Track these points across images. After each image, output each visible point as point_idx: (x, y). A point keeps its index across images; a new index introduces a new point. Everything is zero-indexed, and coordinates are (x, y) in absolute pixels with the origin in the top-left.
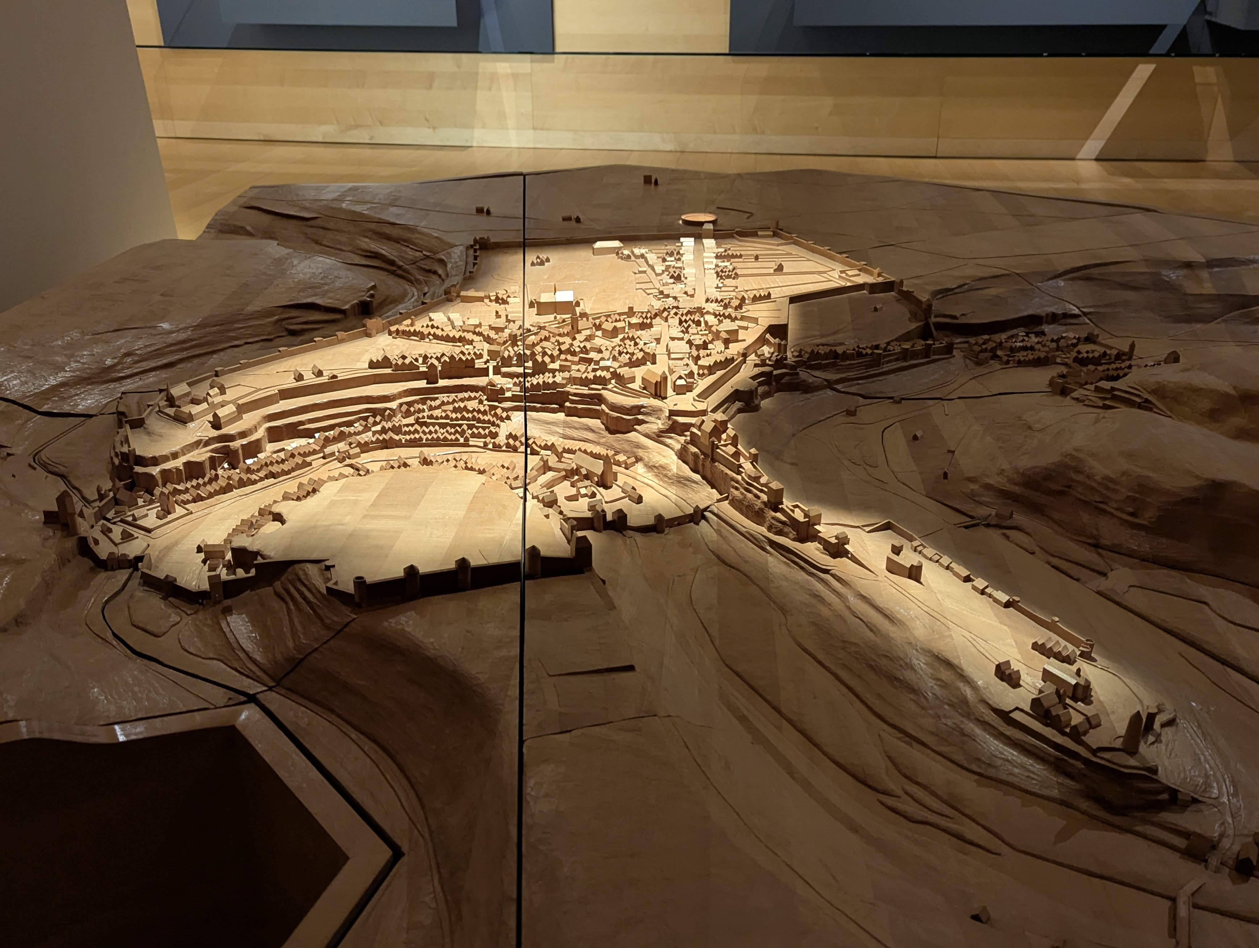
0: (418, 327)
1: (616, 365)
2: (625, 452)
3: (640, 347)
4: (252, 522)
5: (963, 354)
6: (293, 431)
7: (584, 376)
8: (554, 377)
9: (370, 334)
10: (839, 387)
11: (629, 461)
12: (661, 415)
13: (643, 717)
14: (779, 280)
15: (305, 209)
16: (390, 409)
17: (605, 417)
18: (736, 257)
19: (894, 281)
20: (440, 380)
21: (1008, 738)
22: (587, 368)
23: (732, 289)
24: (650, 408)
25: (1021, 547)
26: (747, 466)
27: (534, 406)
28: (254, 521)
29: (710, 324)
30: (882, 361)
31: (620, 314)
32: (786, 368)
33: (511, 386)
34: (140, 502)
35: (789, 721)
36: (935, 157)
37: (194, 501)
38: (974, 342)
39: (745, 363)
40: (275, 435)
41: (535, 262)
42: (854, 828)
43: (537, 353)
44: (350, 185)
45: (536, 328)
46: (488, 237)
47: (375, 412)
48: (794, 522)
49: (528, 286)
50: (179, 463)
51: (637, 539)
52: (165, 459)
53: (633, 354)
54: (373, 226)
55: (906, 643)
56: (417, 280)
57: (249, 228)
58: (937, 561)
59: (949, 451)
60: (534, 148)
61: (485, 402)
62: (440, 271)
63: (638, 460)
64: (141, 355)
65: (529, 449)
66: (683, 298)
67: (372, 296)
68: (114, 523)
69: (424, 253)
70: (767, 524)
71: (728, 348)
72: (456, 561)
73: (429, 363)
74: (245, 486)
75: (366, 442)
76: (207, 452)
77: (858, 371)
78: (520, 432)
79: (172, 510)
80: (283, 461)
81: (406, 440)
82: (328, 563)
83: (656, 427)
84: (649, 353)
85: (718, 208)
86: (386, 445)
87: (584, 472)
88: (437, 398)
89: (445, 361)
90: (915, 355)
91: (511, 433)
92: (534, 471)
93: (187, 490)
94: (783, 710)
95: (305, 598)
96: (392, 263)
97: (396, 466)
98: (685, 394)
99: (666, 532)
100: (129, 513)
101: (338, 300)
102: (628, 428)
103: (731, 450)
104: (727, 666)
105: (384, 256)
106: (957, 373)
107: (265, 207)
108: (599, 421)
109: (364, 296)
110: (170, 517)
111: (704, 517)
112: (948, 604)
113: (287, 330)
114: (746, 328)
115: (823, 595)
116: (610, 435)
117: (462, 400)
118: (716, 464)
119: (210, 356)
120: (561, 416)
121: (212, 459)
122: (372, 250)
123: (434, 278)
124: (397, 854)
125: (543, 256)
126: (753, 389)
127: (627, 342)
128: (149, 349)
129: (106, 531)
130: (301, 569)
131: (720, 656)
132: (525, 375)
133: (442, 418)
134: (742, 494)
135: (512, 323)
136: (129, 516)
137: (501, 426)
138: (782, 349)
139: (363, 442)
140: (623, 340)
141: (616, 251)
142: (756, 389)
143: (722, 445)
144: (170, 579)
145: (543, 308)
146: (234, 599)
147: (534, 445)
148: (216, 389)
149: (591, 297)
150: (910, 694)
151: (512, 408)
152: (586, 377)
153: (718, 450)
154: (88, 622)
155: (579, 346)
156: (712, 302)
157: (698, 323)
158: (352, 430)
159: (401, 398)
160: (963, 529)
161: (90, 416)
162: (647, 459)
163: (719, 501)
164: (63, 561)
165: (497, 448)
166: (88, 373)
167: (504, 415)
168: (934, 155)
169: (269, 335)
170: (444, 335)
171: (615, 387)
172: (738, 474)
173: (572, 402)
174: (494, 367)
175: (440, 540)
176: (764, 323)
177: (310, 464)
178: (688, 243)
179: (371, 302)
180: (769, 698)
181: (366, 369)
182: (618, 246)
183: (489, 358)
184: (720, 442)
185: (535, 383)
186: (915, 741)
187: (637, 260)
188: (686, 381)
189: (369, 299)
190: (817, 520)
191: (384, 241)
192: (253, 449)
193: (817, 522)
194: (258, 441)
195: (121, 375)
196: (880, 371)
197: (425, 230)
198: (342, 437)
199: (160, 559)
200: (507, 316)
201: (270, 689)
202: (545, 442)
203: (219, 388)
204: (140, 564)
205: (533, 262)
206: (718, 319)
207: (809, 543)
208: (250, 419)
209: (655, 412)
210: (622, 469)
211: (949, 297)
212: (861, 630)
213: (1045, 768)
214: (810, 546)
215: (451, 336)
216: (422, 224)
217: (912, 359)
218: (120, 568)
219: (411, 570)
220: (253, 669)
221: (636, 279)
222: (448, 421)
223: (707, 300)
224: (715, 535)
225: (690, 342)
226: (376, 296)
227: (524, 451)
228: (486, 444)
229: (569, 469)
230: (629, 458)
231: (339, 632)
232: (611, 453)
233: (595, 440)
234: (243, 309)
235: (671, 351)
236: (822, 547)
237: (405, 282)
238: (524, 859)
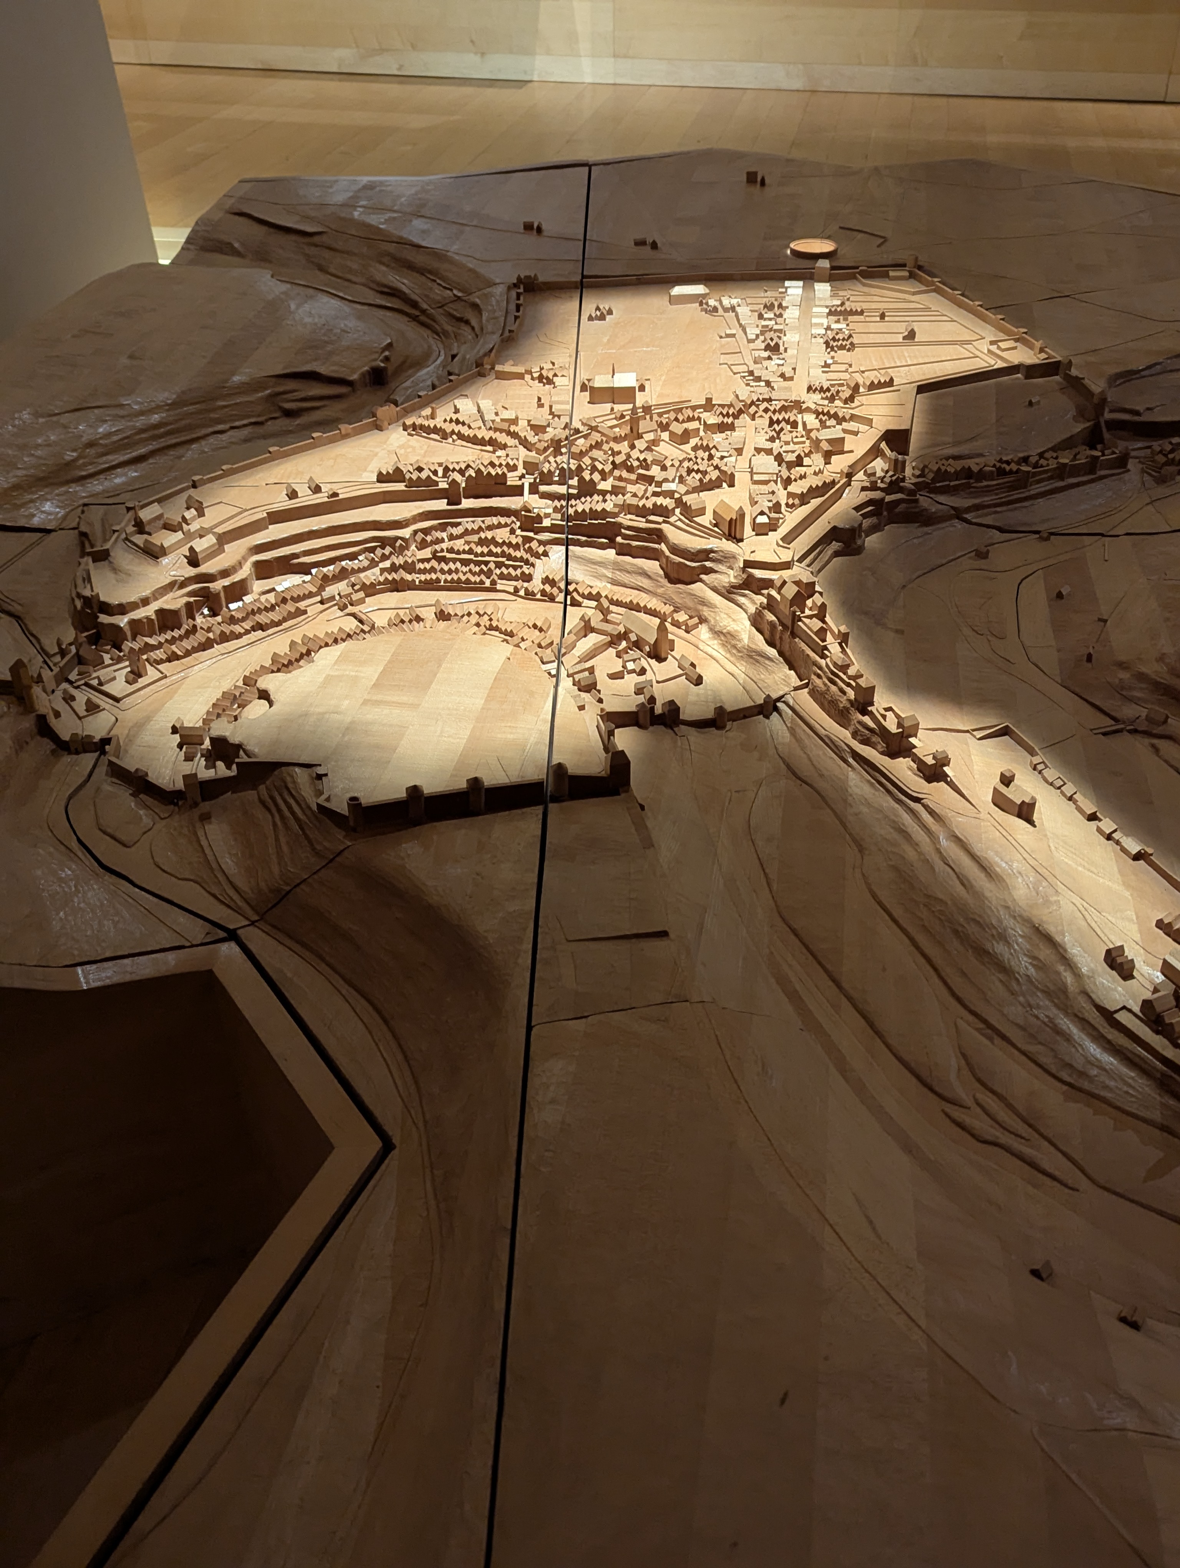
0: (438, 422)
1: (682, 489)
2: (686, 609)
3: (716, 461)
4: (235, 696)
5: (1141, 466)
6: (285, 566)
7: (641, 504)
8: (605, 501)
9: (381, 427)
10: (968, 516)
11: (691, 622)
12: (734, 563)
13: (672, 1003)
14: (910, 353)
15: (306, 218)
16: (402, 539)
17: (664, 560)
18: (856, 313)
19: (1060, 361)
20: (463, 500)
21: (1109, 1042)
22: (646, 491)
23: (843, 368)
24: (721, 554)
25: (1172, 766)
26: (834, 648)
27: (578, 540)
28: (238, 694)
29: (808, 427)
30: (1031, 480)
31: (694, 408)
32: (902, 493)
33: (550, 511)
34: (107, 660)
35: (850, 999)
36: (1163, 103)
37: (169, 660)
38: (1158, 449)
39: (850, 485)
40: (264, 570)
41: (594, 315)
42: (909, 1148)
43: (584, 467)
44: (365, 179)
45: (587, 428)
46: (535, 275)
47: (383, 542)
48: (884, 732)
49: (582, 354)
50: (148, 611)
51: (692, 739)
52: (134, 606)
53: (705, 473)
54: (391, 248)
55: (1002, 906)
56: (446, 334)
57: (236, 245)
58: (1059, 788)
59: (1100, 620)
60: (614, 84)
61: (518, 532)
62: (474, 322)
63: (702, 620)
64: (106, 445)
65: (569, 597)
66: (777, 383)
67: (387, 359)
68: (77, 687)
69: (455, 292)
70: (852, 728)
71: (830, 463)
72: (468, 780)
73: (450, 479)
74: (228, 641)
75: (372, 583)
76: (183, 596)
77: (997, 494)
78: (558, 576)
79: (143, 673)
80: (272, 608)
81: (420, 581)
82: (320, 771)
83: (727, 580)
84: (726, 472)
85: (841, 228)
86: (397, 587)
87: (633, 638)
88: (459, 524)
89: (470, 476)
90: (1075, 470)
91: (547, 577)
92: (572, 635)
93: (160, 645)
94: (845, 985)
95: (293, 813)
96: (414, 305)
97: (406, 619)
98: (767, 534)
99: (728, 728)
100: (94, 675)
101: (343, 366)
102: (691, 577)
103: (816, 624)
104: (783, 919)
105: (404, 293)
106: (1129, 494)
107: (256, 215)
108: (657, 563)
109: (375, 360)
110: (142, 682)
111: (776, 709)
112: (1062, 856)
113: (281, 408)
114: (856, 433)
115: (909, 830)
116: (669, 585)
117: (490, 528)
118: (797, 640)
119: (186, 446)
120: (611, 553)
121: (188, 605)
122: (391, 284)
123: (466, 331)
124: (388, 1146)
125: (605, 306)
126: (856, 525)
127: (700, 453)
128: (115, 438)
129: (69, 699)
130: (289, 774)
131: (777, 906)
132: (569, 497)
133: (464, 552)
134: (825, 685)
135: (556, 418)
136: (94, 678)
137: (537, 565)
138: (898, 466)
139: (368, 583)
140: (695, 449)
141: (699, 299)
142: (860, 525)
143: (807, 617)
144: (140, 774)
145: (598, 395)
146: (213, 802)
147: (575, 595)
148: (193, 510)
149: (661, 375)
150: (1000, 972)
151: (551, 540)
152: (644, 505)
153: (800, 623)
154: (51, 825)
155: (638, 459)
156: (814, 392)
157: (794, 425)
158: (355, 564)
159: (415, 523)
160: (1101, 736)
161: (48, 531)
162: (712, 622)
163: (796, 689)
164: (20, 744)
165: (530, 595)
166: (44, 471)
167: (541, 550)
168: (1162, 100)
169: (259, 416)
170: (471, 436)
171: (680, 520)
172: (821, 658)
173: (625, 537)
174: (530, 484)
175: (452, 740)
176: (882, 425)
177: (305, 612)
178: (794, 289)
179: (385, 369)
180: (829, 967)
181: (373, 483)
182: (703, 292)
183: (524, 472)
184: (803, 612)
185: (580, 510)
186: (997, 1034)
187: (726, 314)
188: (768, 517)
189: (382, 365)
190: (913, 730)
191: (405, 270)
192: (238, 591)
193: (912, 734)
194: (243, 582)
195: (84, 473)
196: (1027, 494)
197: (457, 257)
198: (343, 574)
199: (130, 739)
200: (551, 407)
201: (253, 923)
202: (589, 590)
203: (196, 509)
204: (107, 747)
205: (590, 315)
206: (821, 421)
207: (901, 759)
208: (234, 551)
209: (727, 558)
210: (681, 633)
211: (1133, 382)
212: (951, 883)
213: (1149, 1083)
214: (901, 763)
215: (480, 437)
216: (455, 248)
217: (1071, 475)
218: (85, 751)
219: (414, 791)
220: (234, 898)
221: (722, 346)
222: (472, 557)
223: (809, 389)
224: (788, 734)
225: (779, 459)
226: (392, 359)
227: (563, 600)
228: (516, 590)
229: (616, 633)
230: (691, 617)
231: (331, 861)
232: (667, 609)
233: (651, 589)
234: (226, 381)
235: (755, 471)
236: (915, 766)
237: (429, 332)
238: (522, 1180)
